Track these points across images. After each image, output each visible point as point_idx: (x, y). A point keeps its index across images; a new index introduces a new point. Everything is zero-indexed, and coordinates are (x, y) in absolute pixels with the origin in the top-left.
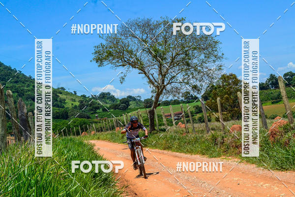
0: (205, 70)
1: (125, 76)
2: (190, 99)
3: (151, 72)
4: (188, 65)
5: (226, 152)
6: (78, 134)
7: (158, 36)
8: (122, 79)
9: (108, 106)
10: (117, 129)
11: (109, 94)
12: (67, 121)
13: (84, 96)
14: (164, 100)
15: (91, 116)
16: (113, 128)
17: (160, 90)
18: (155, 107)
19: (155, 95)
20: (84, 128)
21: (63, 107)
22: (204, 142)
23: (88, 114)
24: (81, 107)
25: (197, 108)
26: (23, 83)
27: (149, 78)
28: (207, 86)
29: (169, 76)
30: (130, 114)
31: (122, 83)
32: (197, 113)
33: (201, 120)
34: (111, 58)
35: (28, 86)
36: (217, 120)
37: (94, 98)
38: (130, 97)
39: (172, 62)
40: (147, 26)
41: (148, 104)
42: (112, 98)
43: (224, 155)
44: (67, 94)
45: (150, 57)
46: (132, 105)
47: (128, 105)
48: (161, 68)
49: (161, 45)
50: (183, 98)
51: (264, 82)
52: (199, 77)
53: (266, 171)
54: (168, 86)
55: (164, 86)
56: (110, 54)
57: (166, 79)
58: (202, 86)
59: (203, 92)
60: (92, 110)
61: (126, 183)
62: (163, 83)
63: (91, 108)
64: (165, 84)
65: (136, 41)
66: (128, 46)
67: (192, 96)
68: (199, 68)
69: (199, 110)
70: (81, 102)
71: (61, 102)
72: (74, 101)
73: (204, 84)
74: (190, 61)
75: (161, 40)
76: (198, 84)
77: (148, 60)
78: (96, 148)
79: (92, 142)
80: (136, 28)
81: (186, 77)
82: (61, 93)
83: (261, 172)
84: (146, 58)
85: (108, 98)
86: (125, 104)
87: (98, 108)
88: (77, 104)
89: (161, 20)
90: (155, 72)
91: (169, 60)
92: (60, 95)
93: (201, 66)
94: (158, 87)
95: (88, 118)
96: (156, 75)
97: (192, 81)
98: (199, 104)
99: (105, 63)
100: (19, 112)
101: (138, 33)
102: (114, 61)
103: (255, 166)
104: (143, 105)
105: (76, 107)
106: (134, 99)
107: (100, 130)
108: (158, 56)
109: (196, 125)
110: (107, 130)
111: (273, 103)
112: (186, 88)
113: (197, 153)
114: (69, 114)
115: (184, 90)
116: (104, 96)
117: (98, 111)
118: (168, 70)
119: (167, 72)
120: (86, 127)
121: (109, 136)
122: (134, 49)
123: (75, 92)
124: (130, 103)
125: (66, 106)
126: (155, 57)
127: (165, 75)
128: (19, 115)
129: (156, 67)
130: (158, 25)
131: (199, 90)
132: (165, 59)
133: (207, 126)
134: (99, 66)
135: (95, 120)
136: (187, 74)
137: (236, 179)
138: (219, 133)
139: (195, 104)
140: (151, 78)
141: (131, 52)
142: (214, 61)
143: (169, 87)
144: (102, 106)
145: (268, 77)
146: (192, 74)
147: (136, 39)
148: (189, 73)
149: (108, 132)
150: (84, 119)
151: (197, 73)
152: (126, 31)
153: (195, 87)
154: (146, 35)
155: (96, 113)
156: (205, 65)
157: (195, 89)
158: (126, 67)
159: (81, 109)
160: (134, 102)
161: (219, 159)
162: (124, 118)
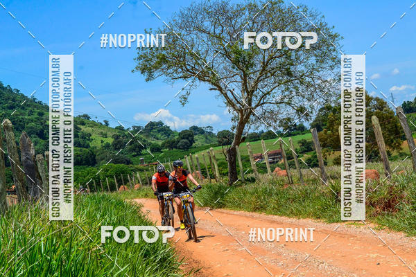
1: (188, 94)
2: (293, 130)
3: (229, 87)
4: (289, 74)
6: (113, 188)
8: (184, 99)
9: (160, 143)
11: (161, 123)
12: (94, 169)
13: (121, 128)
14: (251, 131)
15: (132, 159)
17: (245, 116)
18: (238, 143)
19: (236, 124)
20: (122, 179)
21: (88, 146)
22: (318, 198)
23: (128, 157)
24: (118, 144)
25: (303, 144)
26: (23, 108)
27: (226, 97)
28: (320, 107)
29: (259, 93)
30: (196, 155)
31: (183, 104)
32: (304, 152)
33: (313, 163)
34: (164, 66)
35: (31, 113)
36: (336, 162)
37: (137, 129)
38: (195, 128)
39: (264, 70)
40: (222, 14)
41: (224, 138)
42: (166, 131)
44: (94, 124)
45: (228, 63)
46: (199, 141)
47: (192, 141)
48: (245, 81)
50: (281, 129)
51: (412, 100)
52: (307, 94)
54: (258, 108)
55: (252, 109)
56: (163, 59)
57: (254, 98)
58: (312, 108)
59: (314, 116)
60: (134, 150)
61: (195, 265)
62: (250, 104)
63: (133, 146)
64: (253, 105)
66: (192, 46)
67: (295, 125)
68: (307, 79)
69: (307, 147)
70: (116, 137)
71: (83, 137)
72: (106, 136)
73: (315, 104)
74: (292, 68)
76: (307, 104)
77: (225, 68)
78: (144, 210)
79: (138, 201)
80: (204, 18)
81: (287, 93)
82: (83, 124)
83: (413, 244)
84: (221, 65)
85: (159, 131)
86: (188, 140)
87: (144, 147)
88: (110, 140)
89: (245, 4)
90: (235, 88)
91: (259, 67)
92: (81, 127)
93: (311, 75)
94: (241, 111)
95: (128, 162)
96: (238, 93)
97: (297, 101)
98: (308, 137)
99: (156, 74)
100: (23, 154)
101: (207, 24)
102: (170, 71)
103: (403, 234)
104: (215, 141)
105: (108, 146)
106: (202, 132)
107: (149, 182)
108: (242, 61)
109: (304, 171)
112: (286, 112)
113: (308, 215)
114: (97, 157)
115: (284, 115)
116: (155, 128)
117: (144, 152)
118: (258, 81)
119: (255, 88)
120: (125, 177)
122: (202, 49)
123: (106, 122)
124: (196, 137)
125: (92, 145)
126: (236, 62)
127: (253, 92)
128: (23, 158)
129: (238, 78)
130: (240, 11)
131: (307, 115)
133: (322, 173)
134: (147, 80)
135: (140, 166)
136: (288, 89)
137: (374, 256)
139: (300, 137)
141: (196, 57)
142: (332, 67)
143: (258, 111)
144: (150, 144)
146: (296, 88)
147: (204, 35)
148: (291, 87)
150: (121, 165)
151: (304, 87)
152: (189, 22)
153: (301, 110)
154: (220, 28)
155: (141, 155)
156: (317, 74)
157: (302, 112)
158: (190, 80)
159: (115, 149)
160: (201, 136)
161: (343, 225)
162: (187, 162)
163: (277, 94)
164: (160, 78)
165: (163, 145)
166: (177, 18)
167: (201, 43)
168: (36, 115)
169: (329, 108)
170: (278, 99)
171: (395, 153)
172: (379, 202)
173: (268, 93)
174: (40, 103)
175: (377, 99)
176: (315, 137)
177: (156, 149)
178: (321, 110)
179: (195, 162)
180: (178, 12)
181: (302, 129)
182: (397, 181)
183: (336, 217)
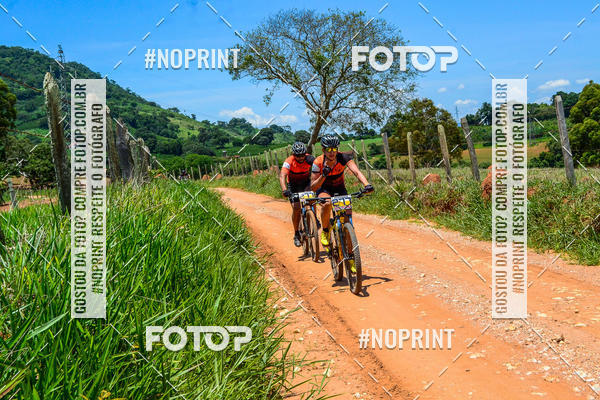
0: (391, 91)
1: (271, 94)
2: (364, 134)
3: (310, 90)
4: (366, 82)
5: (415, 213)
6: (196, 177)
7: (323, 37)
8: (268, 99)
9: (242, 138)
10: (255, 172)
11: (244, 120)
12: (180, 158)
13: (207, 123)
14: (327, 132)
15: (216, 152)
16: (248, 171)
17: (322, 116)
18: (314, 142)
19: (314, 124)
20: (206, 170)
21: (176, 137)
22: (385, 196)
23: (212, 149)
24: (203, 137)
25: (372, 148)
26: (118, 98)
27: (306, 99)
28: (391, 114)
29: (336, 97)
30: (275, 151)
31: (267, 104)
32: (373, 155)
33: (379, 166)
34: (251, 67)
35: (125, 104)
36: (405, 165)
37: (222, 124)
38: (275, 127)
39: (342, 76)
40: (307, 21)
41: (301, 136)
42: (249, 128)
43: (413, 217)
44: (182, 117)
45: (309, 68)
46: (278, 138)
47: (272, 138)
48: (325, 85)
49: (327, 50)
50: (354, 133)
51: (474, 114)
52: (380, 101)
53: (475, 242)
54: (334, 111)
55: (329, 112)
56: (250, 61)
57: (331, 102)
58: (384, 114)
59: (385, 122)
60: (218, 143)
61: (269, 250)
62: (327, 107)
63: (217, 139)
64: (330, 109)
65: (289, 42)
66: (278, 50)
67: (366, 129)
68: (382, 88)
69: (376, 150)
70: (202, 130)
71: (172, 129)
72: (192, 129)
73: (387, 111)
74: (369, 77)
75: (327, 43)
76: (379, 110)
77: (307, 73)
78: (224, 198)
79: (221, 189)
80: (290, 25)
81: (362, 99)
82: (173, 116)
83: (468, 243)
84: (303, 69)
85: (242, 127)
86: (268, 137)
87: (227, 141)
88: (196, 133)
89: (329, 14)
90: (315, 91)
91: (338, 74)
92: (171, 119)
93: (386, 84)
94: (319, 113)
95: (212, 154)
96: (317, 95)
97: (370, 106)
98: (378, 141)
99: (243, 74)
100: (118, 138)
101: (293, 31)
102: (256, 72)
103: (459, 233)
104: (293, 138)
105: (194, 137)
106: (281, 130)
107: (230, 173)
108: (323, 70)
109: (372, 172)
110: (240, 173)
111: (485, 145)
112: (360, 117)
113: (374, 212)
114: (184, 148)
115: (357, 120)
116: (237, 123)
117: (227, 145)
118: (335, 87)
119: (333, 92)
120: (209, 167)
121: (243, 183)
122: (286, 54)
123: (193, 116)
124: (275, 135)
125: (179, 136)
126: (318, 68)
127: (331, 96)
128: (118, 142)
129: (318, 83)
130: (324, 20)
131: (379, 120)
132: (333, 71)
133: (390, 174)
134: (235, 78)
135: (222, 158)
136: (363, 96)
137: (432, 251)
138: (407, 185)
139: (370, 141)
140: (311, 99)
141: (282, 59)
142: (404, 79)
143: (335, 114)
144: (233, 139)
145: (481, 107)
146: (371, 96)
147: (289, 40)
148: (367, 94)
149: (241, 177)
150: (205, 156)
151: (378, 95)
152: (275, 27)
153: (374, 116)
154: (305, 35)
155: (223, 148)
156: (390, 83)
157: (374, 117)
158: (274, 81)
159: (201, 141)
160: (280, 135)
161: (406, 222)
162: (266, 156)
163: (354, 99)
164: (246, 78)
165: (245, 141)
166: (265, 23)
167: (286, 48)
168: (129, 105)
169: (399, 116)
170: (354, 104)
171: (455, 161)
172: (439, 204)
173: (345, 98)
174: (134, 94)
175: (442, 111)
176: (385, 141)
177: (238, 144)
178: (391, 117)
179: (274, 158)
180: (267, 18)
181: (372, 134)
182: (457, 185)
183: (400, 215)
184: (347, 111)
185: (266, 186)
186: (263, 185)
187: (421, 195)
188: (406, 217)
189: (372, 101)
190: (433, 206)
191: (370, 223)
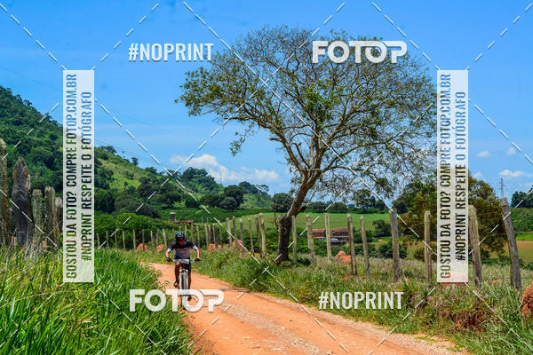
0: (408, 150)
1: (242, 141)
3: (296, 140)
4: (373, 134)
5: (428, 324)
6: (129, 246)
8: (236, 147)
9: (199, 197)
10: (211, 246)
11: (204, 172)
12: (110, 217)
13: (152, 171)
14: (314, 200)
15: (160, 212)
16: (202, 244)
17: (310, 178)
18: (295, 213)
19: (297, 187)
20: (143, 236)
21: (107, 187)
23: (156, 208)
24: (145, 191)
25: (380, 227)
27: (290, 152)
28: (406, 183)
29: (332, 153)
30: (241, 219)
31: (234, 153)
32: (379, 236)
33: (386, 252)
34: (217, 101)
35: (41, 134)
36: (419, 256)
37: (174, 176)
38: (246, 185)
39: (342, 125)
41: (281, 203)
42: (209, 183)
43: (423, 331)
44: (119, 161)
45: (298, 110)
46: (249, 201)
47: (240, 201)
48: (317, 135)
49: (324, 87)
50: (354, 202)
51: (526, 191)
52: (392, 163)
54: (327, 173)
55: (319, 173)
56: (217, 92)
57: (324, 159)
58: (396, 181)
59: (397, 195)
60: (165, 201)
62: (318, 165)
63: (163, 196)
64: (322, 168)
66: (257, 80)
67: (373, 200)
69: (384, 231)
70: (145, 181)
71: (103, 175)
72: (131, 177)
73: (401, 178)
74: (379, 129)
75: (324, 77)
76: (389, 177)
77: (294, 115)
78: (162, 280)
79: (157, 266)
80: (276, 47)
81: (366, 159)
84: (289, 110)
85: (200, 182)
86: (233, 199)
87: (178, 199)
88: (136, 184)
90: (303, 141)
91: (337, 120)
93: (401, 141)
94: (305, 172)
95: (155, 215)
96: (305, 148)
97: (378, 170)
98: (386, 218)
99: (205, 109)
100: (16, 186)
101: (279, 56)
102: (223, 108)
104: (270, 204)
105: (132, 190)
106: (254, 191)
108: (317, 113)
109: (374, 261)
112: (363, 183)
113: (369, 319)
114: (116, 203)
115: (358, 186)
116: (191, 175)
117: (176, 204)
118: (331, 138)
119: (328, 145)
120: (148, 234)
122: (268, 87)
123: (135, 160)
124: (245, 196)
125: (112, 186)
126: (309, 110)
127: (324, 150)
128: (15, 191)
129: (309, 130)
131: (389, 190)
132: (329, 117)
133: (396, 267)
134: (192, 113)
135: (169, 223)
136: (369, 154)
138: (418, 284)
139: (378, 217)
140: (295, 152)
141: (261, 94)
142: (429, 135)
143: (328, 176)
144: (186, 196)
146: (380, 154)
148: (374, 152)
150: (145, 218)
151: (389, 154)
152: (257, 50)
153: (382, 183)
154: (295, 63)
155: (172, 208)
156: (409, 140)
157: (382, 186)
158: (247, 123)
159: (141, 196)
160: (253, 196)
161: (412, 338)
162: (228, 226)
163: (354, 158)
164: (208, 114)
165: (203, 201)
166: (243, 43)
167: (267, 80)
168: (47, 138)
169: (418, 186)
170: (355, 164)
171: (494, 255)
172: (462, 316)
173: (342, 156)
174: (55, 122)
175: (482, 183)
176: (393, 219)
177: (193, 204)
178: (410, 186)
179: (238, 228)
180: (245, 36)
181: (381, 207)
182: (488, 292)
183: (404, 326)
184: (345, 173)
185: (224, 267)
186: (220, 265)
187: (437, 301)
188: (413, 331)
189: (380, 162)
190: (452, 318)
191: (360, 334)
